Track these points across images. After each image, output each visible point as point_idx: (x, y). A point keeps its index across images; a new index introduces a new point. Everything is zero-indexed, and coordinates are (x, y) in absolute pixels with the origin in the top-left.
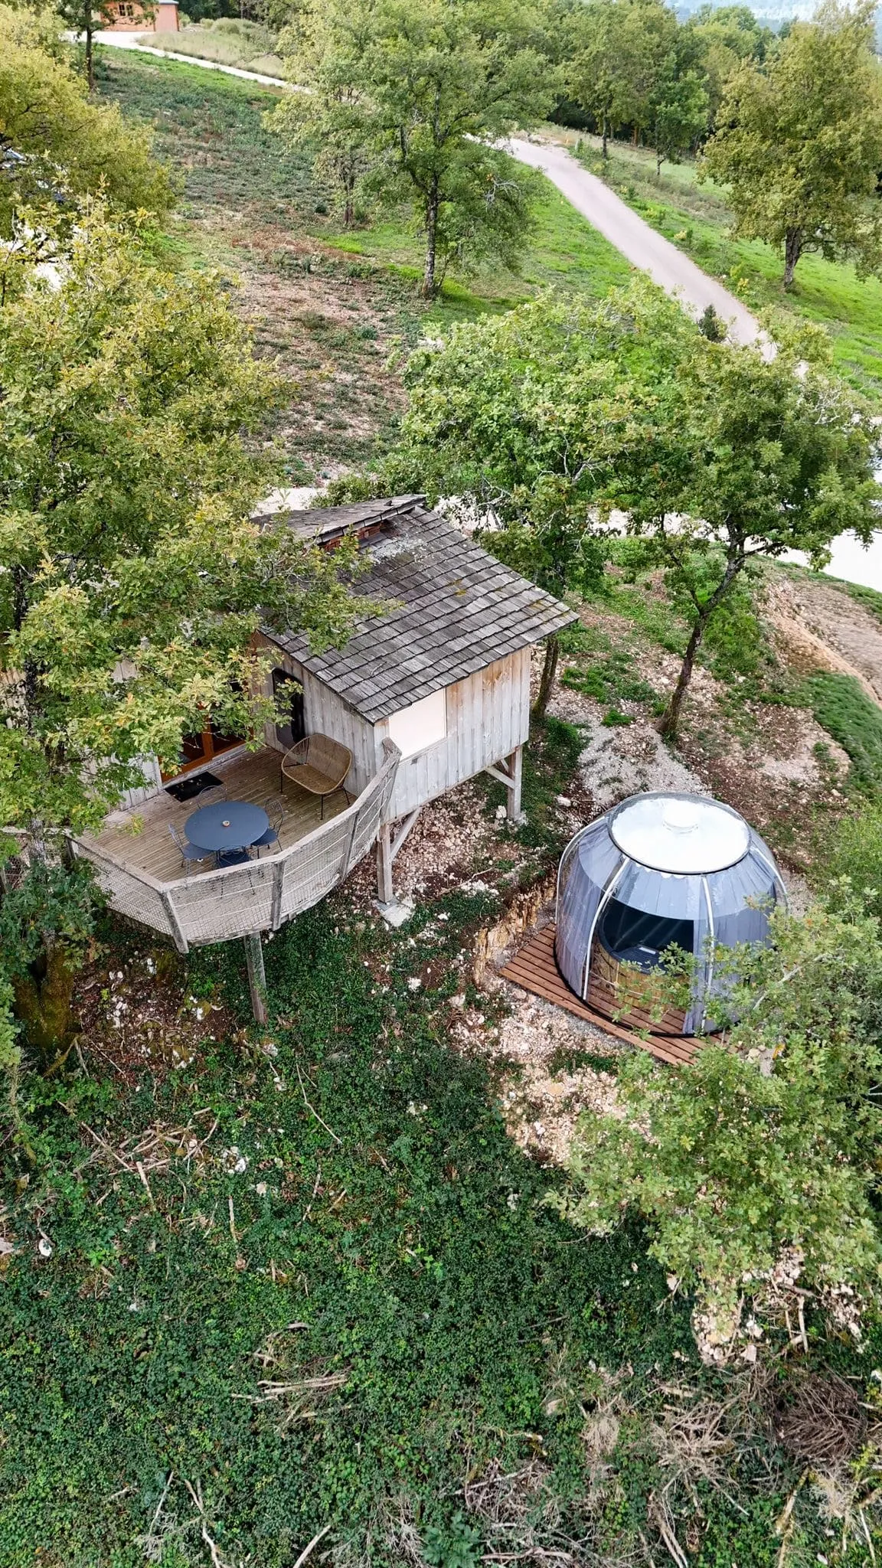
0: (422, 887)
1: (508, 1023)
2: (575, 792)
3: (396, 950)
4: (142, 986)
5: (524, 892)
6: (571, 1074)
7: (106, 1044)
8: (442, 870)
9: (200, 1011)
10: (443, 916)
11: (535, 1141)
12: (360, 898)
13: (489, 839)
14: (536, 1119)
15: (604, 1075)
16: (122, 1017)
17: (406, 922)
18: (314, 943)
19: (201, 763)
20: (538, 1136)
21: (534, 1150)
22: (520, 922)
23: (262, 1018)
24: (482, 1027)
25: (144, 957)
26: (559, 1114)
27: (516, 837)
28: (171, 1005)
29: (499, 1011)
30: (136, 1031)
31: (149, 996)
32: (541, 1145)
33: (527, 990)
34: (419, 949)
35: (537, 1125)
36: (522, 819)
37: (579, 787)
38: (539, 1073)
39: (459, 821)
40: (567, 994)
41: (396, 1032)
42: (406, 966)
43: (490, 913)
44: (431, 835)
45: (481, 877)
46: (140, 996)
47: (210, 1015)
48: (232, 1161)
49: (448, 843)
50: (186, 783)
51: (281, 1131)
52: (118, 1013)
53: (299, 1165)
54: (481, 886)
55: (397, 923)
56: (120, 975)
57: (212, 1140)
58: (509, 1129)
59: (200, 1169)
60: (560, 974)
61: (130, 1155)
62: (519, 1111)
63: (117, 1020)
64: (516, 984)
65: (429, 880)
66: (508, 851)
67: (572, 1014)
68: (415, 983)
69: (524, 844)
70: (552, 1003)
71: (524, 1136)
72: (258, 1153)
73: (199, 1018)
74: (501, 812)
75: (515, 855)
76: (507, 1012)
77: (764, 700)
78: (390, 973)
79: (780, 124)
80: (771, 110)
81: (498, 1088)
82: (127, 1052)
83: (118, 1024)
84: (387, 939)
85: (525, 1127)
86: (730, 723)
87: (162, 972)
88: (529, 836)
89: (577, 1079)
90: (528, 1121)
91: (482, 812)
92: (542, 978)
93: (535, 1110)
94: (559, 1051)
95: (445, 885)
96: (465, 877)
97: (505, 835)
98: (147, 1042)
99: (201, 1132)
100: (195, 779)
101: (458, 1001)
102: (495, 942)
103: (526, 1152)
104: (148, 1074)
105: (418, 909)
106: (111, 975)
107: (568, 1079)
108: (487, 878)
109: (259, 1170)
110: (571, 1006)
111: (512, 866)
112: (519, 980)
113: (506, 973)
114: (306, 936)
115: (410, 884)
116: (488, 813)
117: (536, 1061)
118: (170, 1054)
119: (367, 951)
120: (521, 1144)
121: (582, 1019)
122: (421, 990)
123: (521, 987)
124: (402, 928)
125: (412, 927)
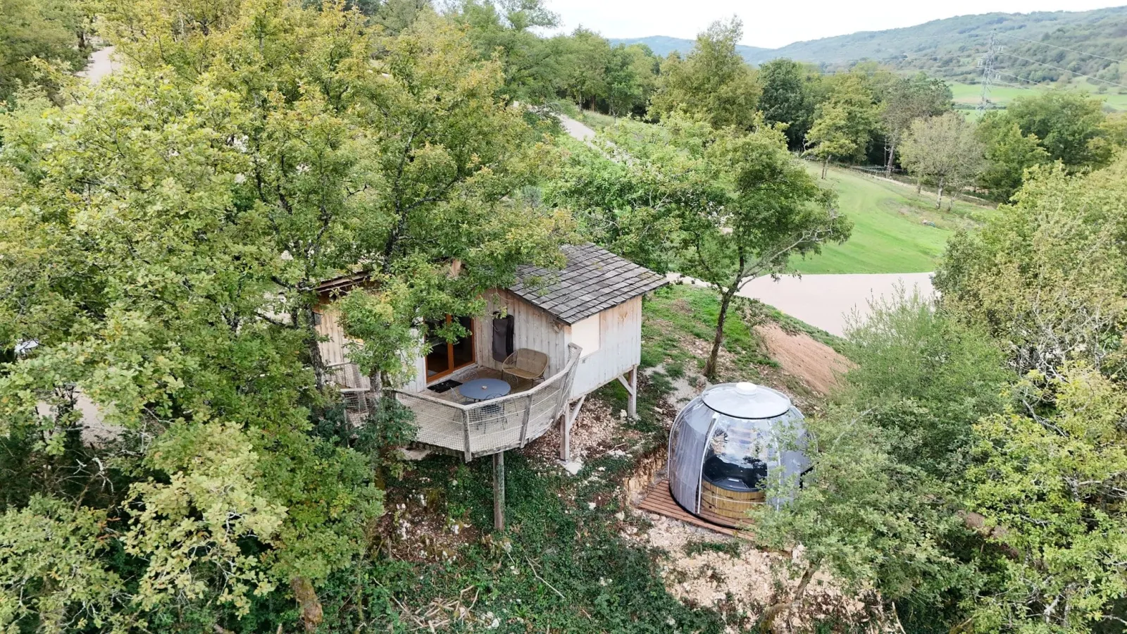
0: (585, 453)
1: (651, 531)
2: (664, 406)
3: (577, 487)
4: (417, 514)
5: (647, 457)
6: (700, 554)
7: (398, 550)
8: (595, 445)
9: (457, 527)
10: (601, 469)
11: (685, 595)
12: (548, 459)
13: (618, 428)
14: (685, 581)
15: (721, 554)
16: (407, 532)
17: (580, 471)
18: (526, 482)
19: (446, 374)
20: (687, 592)
21: (686, 601)
22: (646, 477)
23: (501, 526)
24: (636, 534)
25: (418, 493)
26: (698, 578)
27: (635, 427)
28: (438, 525)
29: (645, 526)
30: (417, 541)
31: (423, 520)
32: (690, 597)
33: (659, 514)
34: (591, 486)
35: (685, 584)
36: (637, 417)
37: (665, 403)
38: (679, 555)
39: (598, 419)
40: (685, 514)
41: (586, 534)
42: (584, 496)
43: (631, 467)
44: (583, 426)
45: (620, 448)
46: (417, 519)
47: (463, 530)
48: (488, 621)
49: (595, 430)
50: (440, 384)
51: (519, 600)
52: (404, 530)
53: (535, 620)
54: (620, 452)
55: (575, 472)
56: (404, 506)
57: (474, 608)
58: (667, 589)
59: (470, 624)
60: (678, 504)
61: (423, 618)
62: (672, 577)
63: (404, 534)
64: (650, 512)
65: (588, 449)
66: (632, 434)
67: (690, 524)
68: (592, 505)
69: (642, 431)
70: (677, 520)
71: (678, 592)
72: (506, 615)
73: (457, 532)
74: (623, 413)
75: (637, 437)
76: (650, 526)
77: (760, 363)
78: (576, 500)
79: (695, 85)
80: (688, 78)
81: (656, 566)
82: (412, 555)
83: (405, 537)
84: (570, 481)
85: (677, 586)
86: (744, 373)
87: (431, 502)
88: (643, 426)
89: (704, 557)
90: (680, 582)
91: (611, 414)
92: (669, 508)
93: (682, 576)
94: (690, 542)
95: (598, 453)
96: (610, 448)
97: (628, 426)
98: (425, 549)
99: (466, 603)
100: (445, 383)
101: (621, 516)
102: (634, 487)
103: (681, 602)
104: (428, 568)
105: (586, 463)
106: (398, 507)
107: (699, 557)
108: (623, 448)
109: (508, 624)
110: (689, 520)
111: (637, 442)
112: (653, 509)
113: (643, 506)
114: (519, 479)
115: (578, 451)
116: (615, 414)
117: (677, 549)
118: (440, 554)
119: (559, 487)
120: (678, 598)
121: (698, 526)
122: (597, 509)
123: (656, 513)
124: (578, 475)
125: (584, 474)
